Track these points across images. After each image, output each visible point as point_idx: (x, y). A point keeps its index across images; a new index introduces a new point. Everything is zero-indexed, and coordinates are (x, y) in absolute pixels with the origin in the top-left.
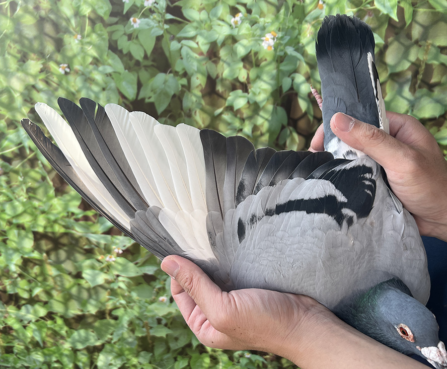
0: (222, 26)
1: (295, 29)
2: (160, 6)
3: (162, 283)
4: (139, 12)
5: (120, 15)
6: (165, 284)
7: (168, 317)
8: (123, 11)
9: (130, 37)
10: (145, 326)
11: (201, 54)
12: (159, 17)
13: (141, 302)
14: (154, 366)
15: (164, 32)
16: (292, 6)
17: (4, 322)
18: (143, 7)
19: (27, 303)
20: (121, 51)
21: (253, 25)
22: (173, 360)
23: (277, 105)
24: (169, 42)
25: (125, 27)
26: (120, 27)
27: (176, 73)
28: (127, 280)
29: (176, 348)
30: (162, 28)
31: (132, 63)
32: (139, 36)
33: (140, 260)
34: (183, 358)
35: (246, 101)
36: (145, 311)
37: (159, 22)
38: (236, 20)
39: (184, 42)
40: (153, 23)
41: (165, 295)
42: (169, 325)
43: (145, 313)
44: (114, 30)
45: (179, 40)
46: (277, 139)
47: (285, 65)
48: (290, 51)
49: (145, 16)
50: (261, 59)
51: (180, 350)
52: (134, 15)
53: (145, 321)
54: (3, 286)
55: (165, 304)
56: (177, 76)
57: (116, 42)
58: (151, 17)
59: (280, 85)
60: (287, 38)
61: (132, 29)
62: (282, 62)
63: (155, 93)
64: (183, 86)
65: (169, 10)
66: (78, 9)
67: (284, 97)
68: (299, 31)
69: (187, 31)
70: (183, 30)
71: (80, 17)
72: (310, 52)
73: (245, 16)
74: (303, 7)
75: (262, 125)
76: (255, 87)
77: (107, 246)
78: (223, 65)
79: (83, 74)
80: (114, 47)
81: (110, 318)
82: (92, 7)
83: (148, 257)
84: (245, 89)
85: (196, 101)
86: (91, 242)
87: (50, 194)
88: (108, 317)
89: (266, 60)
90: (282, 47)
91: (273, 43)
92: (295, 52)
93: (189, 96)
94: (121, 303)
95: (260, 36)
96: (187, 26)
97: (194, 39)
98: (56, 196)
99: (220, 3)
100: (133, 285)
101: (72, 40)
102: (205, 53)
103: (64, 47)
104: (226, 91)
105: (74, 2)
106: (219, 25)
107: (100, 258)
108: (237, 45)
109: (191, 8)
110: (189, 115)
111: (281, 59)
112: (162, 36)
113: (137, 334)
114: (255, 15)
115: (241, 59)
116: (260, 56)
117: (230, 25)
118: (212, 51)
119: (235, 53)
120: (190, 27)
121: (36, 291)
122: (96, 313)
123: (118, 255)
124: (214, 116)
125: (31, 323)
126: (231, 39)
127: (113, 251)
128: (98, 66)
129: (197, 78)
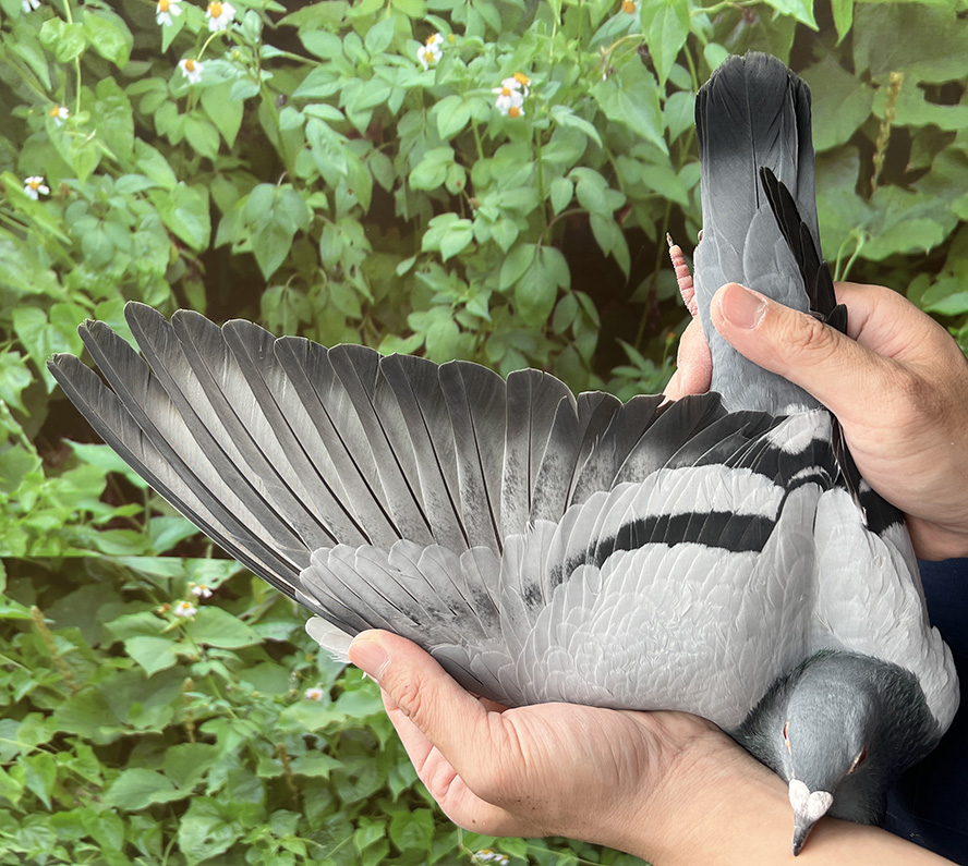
1: (573, 63)
2: (246, 28)
3: (309, 658)
4: (198, 46)
5: (157, 55)
6: (315, 661)
7: (330, 733)
8: (160, 46)
10: (280, 754)
11: (353, 134)
12: (246, 54)
13: (264, 703)
14: (308, 841)
15: (261, 87)
16: (560, 9)
18: (206, 33)
19: (6, 717)
20: (165, 139)
21: (471, 60)
22: (349, 828)
23: (543, 244)
24: (274, 110)
25: (168, 81)
26: (157, 84)
27: (299, 183)
28: (229, 656)
29: (357, 799)
30: (257, 80)
31: (193, 165)
32: (203, 101)
33: (254, 610)
34: (372, 822)
35: (470, 238)
36: (275, 722)
37: (248, 66)
38: (428, 52)
39: (309, 109)
40: (234, 71)
41: (319, 684)
42: (333, 750)
43: (277, 727)
44: (143, 90)
45: (300, 105)
46: (550, 321)
47: (553, 150)
48: (564, 115)
49: (212, 53)
50: (497, 138)
51: (364, 803)
52: (189, 53)
53: (278, 744)
55: (320, 703)
56: (302, 188)
57: (151, 118)
58: (229, 55)
59: (546, 198)
60: (554, 87)
61: (185, 86)
62: (545, 142)
63: (253, 231)
64: (317, 211)
65: (268, 36)
66: (55, 48)
67: (557, 224)
68: (582, 69)
69: (316, 84)
70: (306, 81)
71: (62, 65)
72: (610, 116)
73: (448, 40)
74: (587, 11)
75: (511, 291)
76: (487, 205)
77: (174, 582)
78: (406, 158)
79: (81, 197)
80: (146, 131)
81: (197, 741)
82: (87, 41)
83: (271, 603)
84: (463, 211)
85: (352, 244)
86: (138, 576)
87: (32, 473)
88: (192, 739)
89: (507, 141)
90: (543, 109)
91: (522, 101)
92: (576, 118)
93: (335, 235)
94: (219, 708)
95: (488, 85)
96: (315, 71)
97: (333, 100)
98: (47, 476)
99: (388, 13)
100: (243, 667)
101: (47, 122)
102: (363, 131)
103: (31, 138)
104: (418, 216)
105: (43, 30)
106: (391, 65)
107: (161, 609)
108: (436, 108)
109: (321, 28)
110: (338, 278)
111: (543, 138)
112: (258, 99)
113: (261, 773)
114: (473, 37)
115: (447, 143)
116: (493, 133)
117: (417, 65)
118: (379, 126)
119: (435, 129)
120: (320, 74)
121: (24, 689)
122: (165, 731)
123: (202, 601)
124: (396, 276)
125: (19, 758)
126: (421, 98)
127: (188, 594)
128: (115, 178)
129: (350, 191)
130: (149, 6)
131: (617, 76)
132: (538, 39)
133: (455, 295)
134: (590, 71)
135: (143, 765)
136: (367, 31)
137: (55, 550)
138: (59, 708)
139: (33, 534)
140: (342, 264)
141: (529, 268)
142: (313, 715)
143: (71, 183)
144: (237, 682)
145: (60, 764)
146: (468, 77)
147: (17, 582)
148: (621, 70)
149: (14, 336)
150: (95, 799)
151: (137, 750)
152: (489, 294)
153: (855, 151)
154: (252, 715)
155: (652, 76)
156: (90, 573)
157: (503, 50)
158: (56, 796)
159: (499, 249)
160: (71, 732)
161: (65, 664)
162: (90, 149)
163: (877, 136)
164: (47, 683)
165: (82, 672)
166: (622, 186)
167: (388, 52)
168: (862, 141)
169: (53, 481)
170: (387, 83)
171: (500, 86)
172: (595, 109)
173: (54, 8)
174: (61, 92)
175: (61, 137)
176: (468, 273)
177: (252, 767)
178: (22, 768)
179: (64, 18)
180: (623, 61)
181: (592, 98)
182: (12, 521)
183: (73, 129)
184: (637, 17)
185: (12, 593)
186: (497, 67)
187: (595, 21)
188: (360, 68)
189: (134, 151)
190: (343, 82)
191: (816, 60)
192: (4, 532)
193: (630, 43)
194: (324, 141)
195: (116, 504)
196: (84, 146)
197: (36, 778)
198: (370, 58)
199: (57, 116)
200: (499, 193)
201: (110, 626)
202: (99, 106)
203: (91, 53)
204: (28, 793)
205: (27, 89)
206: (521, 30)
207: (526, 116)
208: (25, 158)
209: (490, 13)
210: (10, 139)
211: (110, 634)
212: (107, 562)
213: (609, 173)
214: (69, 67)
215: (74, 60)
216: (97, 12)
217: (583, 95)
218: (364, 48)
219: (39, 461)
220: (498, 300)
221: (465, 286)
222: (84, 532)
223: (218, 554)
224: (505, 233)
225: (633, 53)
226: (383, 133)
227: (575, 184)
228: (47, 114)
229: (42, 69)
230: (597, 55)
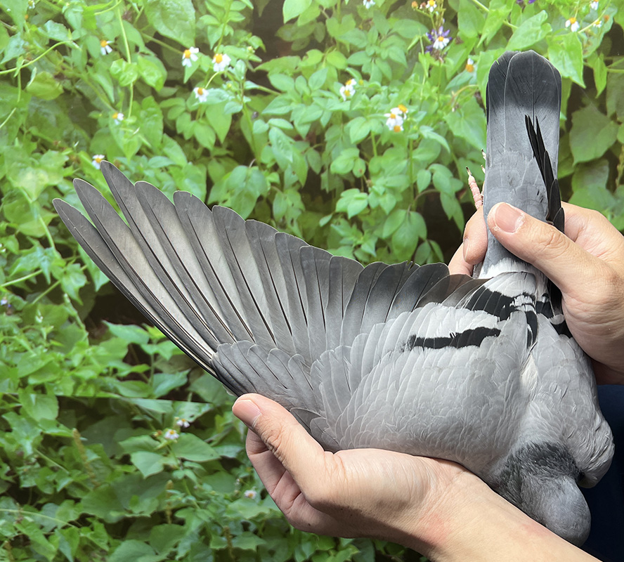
0: (327, 98)
1: (434, 100)
2: (236, 70)
3: (249, 470)
4: (206, 80)
5: (180, 84)
6: (252, 472)
7: (259, 520)
8: (182, 79)
9: (194, 115)
10: (225, 533)
11: (298, 138)
12: (235, 86)
13: (218, 499)
15: (243, 107)
16: (428, 68)
17: (16, 529)
18: (212, 72)
19: (50, 502)
20: (181, 136)
21: (372, 96)
23: (411, 210)
24: (250, 121)
25: (186, 100)
26: (180, 101)
27: (263, 166)
28: (197, 466)
30: (241, 102)
31: (198, 153)
32: (208, 114)
33: (215, 437)
35: (366, 205)
36: (224, 512)
37: (236, 93)
38: (347, 90)
39: (272, 121)
40: (226, 96)
41: (254, 487)
42: (260, 532)
43: (225, 515)
44: (171, 105)
45: (266, 119)
46: (413, 258)
47: (420, 153)
48: (427, 132)
49: (214, 85)
50: (385, 144)
52: (200, 84)
53: (225, 527)
54: (15, 476)
55: (254, 501)
56: (264, 169)
57: (174, 122)
58: (224, 86)
59: (414, 182)
60: (423, 114)
61: (196, 104)
62: (415, 148)
63: (232, 195)
64: (273, 184)
65: (250, 76)
66: (119, 78)
67: (420, 198)
68: (440, 104)
69: (277, 106)
70: (270, 105)
71: (122, 88)
72: (456, 133)
73: (359, 83)
74: (444, 70)
75: (390, 239)
76: (377, 184)
77: (166, 417)
78: (330, 154)
79: (127, 169)
80: (170, 131)
81: (173, 523)
82: (139, 73)
83: (227, 433)
84: (363, 187)
85: (293, 205)
86: (143, 412)
87: (81, 342)
88: (170, 521)
89: (392, 146)
90: (415, 127)
91: (402, 122)
92: (434, 133)
93: (283, 199)
94: (188, 501)
95: (382, 112)
96: (277, 98)
97: (287, 117)
98: (91, 344)
99: (323, 66)
100: (206, 474)
101: (110, 122)
102: (304, 136)
103: (99, 131)
104: (335, 190)
105: (112, 67)
106: (323, 97)
107: (156, 434)
108: (349, 124)
109: (282, 72)
110: (283, 226)
111: (414, 145)
112: (241, 114)
113: (213, 546)
114: (375, 82)
115: (355, 145)
116: (383, 141)
117: (339, 97)
118: (314, 133)
119: (348, 137)
120: (281, 100)
121: (63, 483)
122: (153, 515)
123: (183, 430)
124: (319, 227)
125: (56, 530)
126: (341, 117)
127: (174, 424)
128: (149, 157)
129: (294, 173)
130: (178, 55)
131: (461, 110)
132: (414, 85)
133: (355, 240)
134: (444, 106)
135: (137, 538)
136: (310, 75)
137: (91, 392)
138: (85, 497)
139: (78, 382)
140: (286, 217)
141: (401, 225)
142: (248, 509)
143: (121, 159)
144: (201, 484)
145: (82, 535)
146: (370, 106)
147: (66, 412)
148: (464, 105)
149: (78, 253)
150: (103, 559)
151: (133, 527)
152: (376, 240)
153: (606, 162)
154: (209, 507)
155: (482, 110)
156: (113, 408)
157: (392, 90)
158: (78, 557)
159: (383, 212)
160: (91, 513)
161: (91, 468)
162: (135, 139)
163: (619, 155)
164: (78, 480)
165: (101, 474)
166: (461, 176)
167: (322, 89)
168: (611, 157)
169: (94, 347)
170: (321, 108)
171: (390, 112)
172: (446, 129)
173: (120, 53)
174: (120, 104)
175: (118, 131)
176: (364, 226)
177: (207, 542)
178: (58, 537)
179: (126, 59)
180: (465, 100)
181: (445, 122)
182: (66, 372)
183: (125, 127)
184: (475, 75)
185: (61, 419)
186: (388, 101)
187: (449, 76)
188: (305, 98)
189: (162, 142)
190: (294, 106)
191: (584, 106)
192: (60, 379)
193: (470, 90)
194: (280, 141)
195: (133, 364)
196: (131, 138)
197: (66, 544)
198: (311, 92)
199: (116, 118)
200: (385, 177)
201: (122, 444)
202: (142, 114)
203: (141, 81)
204: (60, 554)
205: (100, 101)
206: (404, 79)
207: (404, 131)
208: (95, 143)
209: (386, 68)
210: (86, 131)
211: (122, 449)
212: (124, 401)
213: (453, 168)
214: (126, 89)
215: (129, 85)
216: (146, 57)
217: (440, 120)
218: (308, 86)
219: (86, 334)
220: (381, 244)
221: (361, 234)
222: (111, 381)
223: (197, 399)
224: (388, 203)
225: (471, 96)
226: (316, 139)
227: (432, 174)
228: (110, 116)
229: (110, 90)
230: (449, 96)
